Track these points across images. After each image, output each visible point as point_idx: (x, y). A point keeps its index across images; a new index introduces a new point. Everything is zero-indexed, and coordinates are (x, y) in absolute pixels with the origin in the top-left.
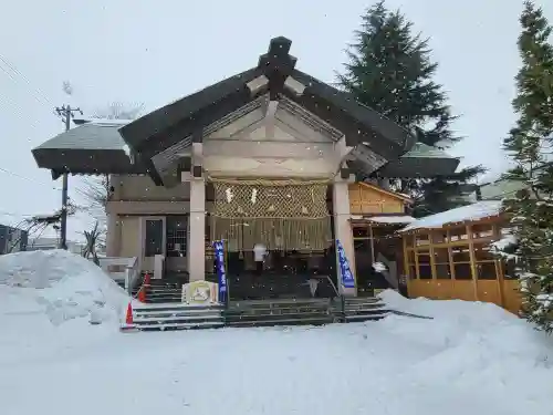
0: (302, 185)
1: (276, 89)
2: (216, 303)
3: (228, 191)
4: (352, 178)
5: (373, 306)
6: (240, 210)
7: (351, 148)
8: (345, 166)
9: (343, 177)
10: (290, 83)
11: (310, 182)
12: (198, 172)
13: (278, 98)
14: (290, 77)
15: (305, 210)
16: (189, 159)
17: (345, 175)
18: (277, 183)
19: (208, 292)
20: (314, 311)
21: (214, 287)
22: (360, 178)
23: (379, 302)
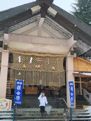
0: (53, 57)
1: (44, 12)
2: (10, 110)
3: (19, 57)
4: (75, 55)
5: (84, 114)
6: (24, 66)
7: (76, 41)
8: (72, 49)
9: (71, 54)
10: (50, 10)
11: (57, 56)
12: (6, 47)
13: (44, 17)
14: (50, 7)
15: (53, 68)
16: (2, 42)
17: (72, 54)
18: (42, 55)
19: (7, 104)
20: (57, 116)
21: (10, 102)
22: (78, 56)
23: (87, 112)
